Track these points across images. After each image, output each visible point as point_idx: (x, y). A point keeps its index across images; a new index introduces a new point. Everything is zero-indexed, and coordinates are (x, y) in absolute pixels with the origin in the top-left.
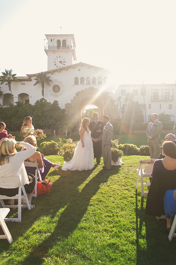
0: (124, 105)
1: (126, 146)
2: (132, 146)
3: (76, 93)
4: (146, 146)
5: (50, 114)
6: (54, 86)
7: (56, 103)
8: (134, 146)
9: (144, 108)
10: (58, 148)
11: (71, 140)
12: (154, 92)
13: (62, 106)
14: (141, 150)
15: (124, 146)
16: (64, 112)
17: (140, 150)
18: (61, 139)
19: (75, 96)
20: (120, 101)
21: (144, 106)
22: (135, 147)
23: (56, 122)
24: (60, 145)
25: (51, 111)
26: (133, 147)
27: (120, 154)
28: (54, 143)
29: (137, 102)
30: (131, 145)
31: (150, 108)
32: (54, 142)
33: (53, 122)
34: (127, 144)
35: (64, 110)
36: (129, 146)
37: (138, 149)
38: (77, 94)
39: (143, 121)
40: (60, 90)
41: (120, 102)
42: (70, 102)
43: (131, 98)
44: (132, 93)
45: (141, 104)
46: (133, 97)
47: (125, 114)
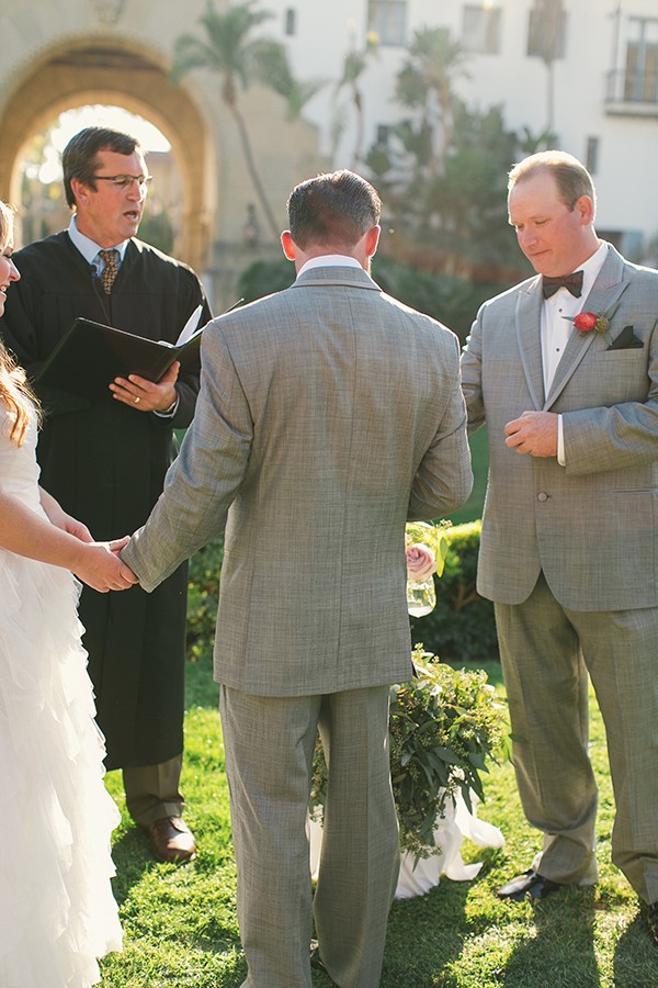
20: (355, 88)
31: (591, 166)
41: (358, 99)
43: (451, 71)
44: (456, 33)
45: (526, 130)
46: (461, 67)
47: (392, 209)
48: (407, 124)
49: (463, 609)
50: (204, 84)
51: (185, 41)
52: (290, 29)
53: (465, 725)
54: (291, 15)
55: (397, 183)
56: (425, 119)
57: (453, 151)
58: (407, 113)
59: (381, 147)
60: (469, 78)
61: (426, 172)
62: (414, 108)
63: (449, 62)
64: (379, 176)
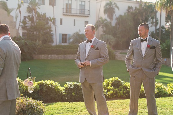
0: (25, 18)
1: (41, 85)
2: (51, 85)
4: (75, 83)
8: (54, 84)
9: (54, 23)
12: (67, 2)
14: (68, 90)
15: (39, 84)
20: (19, 10)
21: (54, 20)
22: (56, 86)
26: (54, 86)
29: (45, 14)
30: (49, 82)
31: (61, 23)
34: (44, 82)
36: (47, 85)
37: (62, 89)
39: (53, 42)
41: (20, 12)
43: (36, 7)
45: (50, 17)
46: (38, 7)
47: (27, 31)
48: (29, 16)
49: (40, 95)
53: (39, 109)
55: (28, 26)
56: (32, 15)
57: (37, 21)
58: (29, 14)
59: (25, 20)
60: (40, 9)
61: (33, 24)
62: (30, 14)
63: (36, 6)
64: (24, 25)
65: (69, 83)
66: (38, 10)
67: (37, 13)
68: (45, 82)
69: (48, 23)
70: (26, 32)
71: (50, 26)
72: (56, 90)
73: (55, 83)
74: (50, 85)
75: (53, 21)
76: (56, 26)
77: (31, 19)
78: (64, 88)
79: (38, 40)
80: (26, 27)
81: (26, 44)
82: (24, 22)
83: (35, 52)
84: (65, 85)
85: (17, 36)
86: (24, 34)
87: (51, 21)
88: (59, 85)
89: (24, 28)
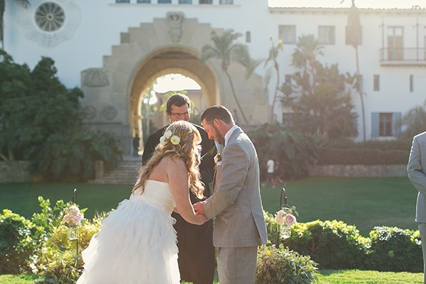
0: (288, 78)
2: (339, 231)
3: (122, 34)
4: (396, 229)
5: (22, 106)
6: (41, 8)
7: (46, 64)
8: (346, 228)
9: (358, 87)
10: (29, 239)
11: (75, 213)
12: (391, 33)
13: (69, 76)
14: (377, 244)
15: (310, 229)
16: (76, 101)
17: (373, 245)
18: (45, 203)
19: (117, 42)
20: (275, 61)
21: (357, 81)
22: (350, 233)
23: (47, 135)
24: (41, 228)
25: (28, 93)
27: (303, 276)
28: (14, 222)
29: (335, 67)
30: (334, 225)
31: (377, 87)
32: (17, 217)
33: (34, 136)
34: (322, 224)
35: (77, 93)
36: (329, 230)
37: (365, 242)
38: (125, 37)
39: (355, 133)
40: (62, 20)
41: (276, 66)
42: (98, 64)
43: (315, 52)
44: (316, 37)
45: (348, 74)
46: (319, 51)
47: (293, 109)
48: (298, 74)
49: (314, 252)
50: (214, 63)
51: (206, 48)
52: (248, 40)
54: (248, 34)
55: (296, 98)
56: (305, 72)
57: (317, 84)
58: (298, 70)
59: (288, 84)
60: (323, 54)
61: (307, 93)
62: (300, 68)
63: (314, 49)
64: (287, 95)
65: (380, 230)
66: (319, 58)
67: (316, 65)
68: (324, 224)
69: (342, 88)
70: (291, 111)
71: (349, 93)
72: (350, 243)
73: (348, 226)
74: (335, 232)
75: (355, 81)
76: (364, 96)
77: (303, 81)
78: (368, 240)
79: (318, 131)
80: (291, 99)
81: (290, 140)
82: (286, 89)
83: (312, 159)
84: (370, 234)
85: (270, 122)
86: (286, 117)
87: (351, 83)
88: (358, 231)
89: (286, 102)
